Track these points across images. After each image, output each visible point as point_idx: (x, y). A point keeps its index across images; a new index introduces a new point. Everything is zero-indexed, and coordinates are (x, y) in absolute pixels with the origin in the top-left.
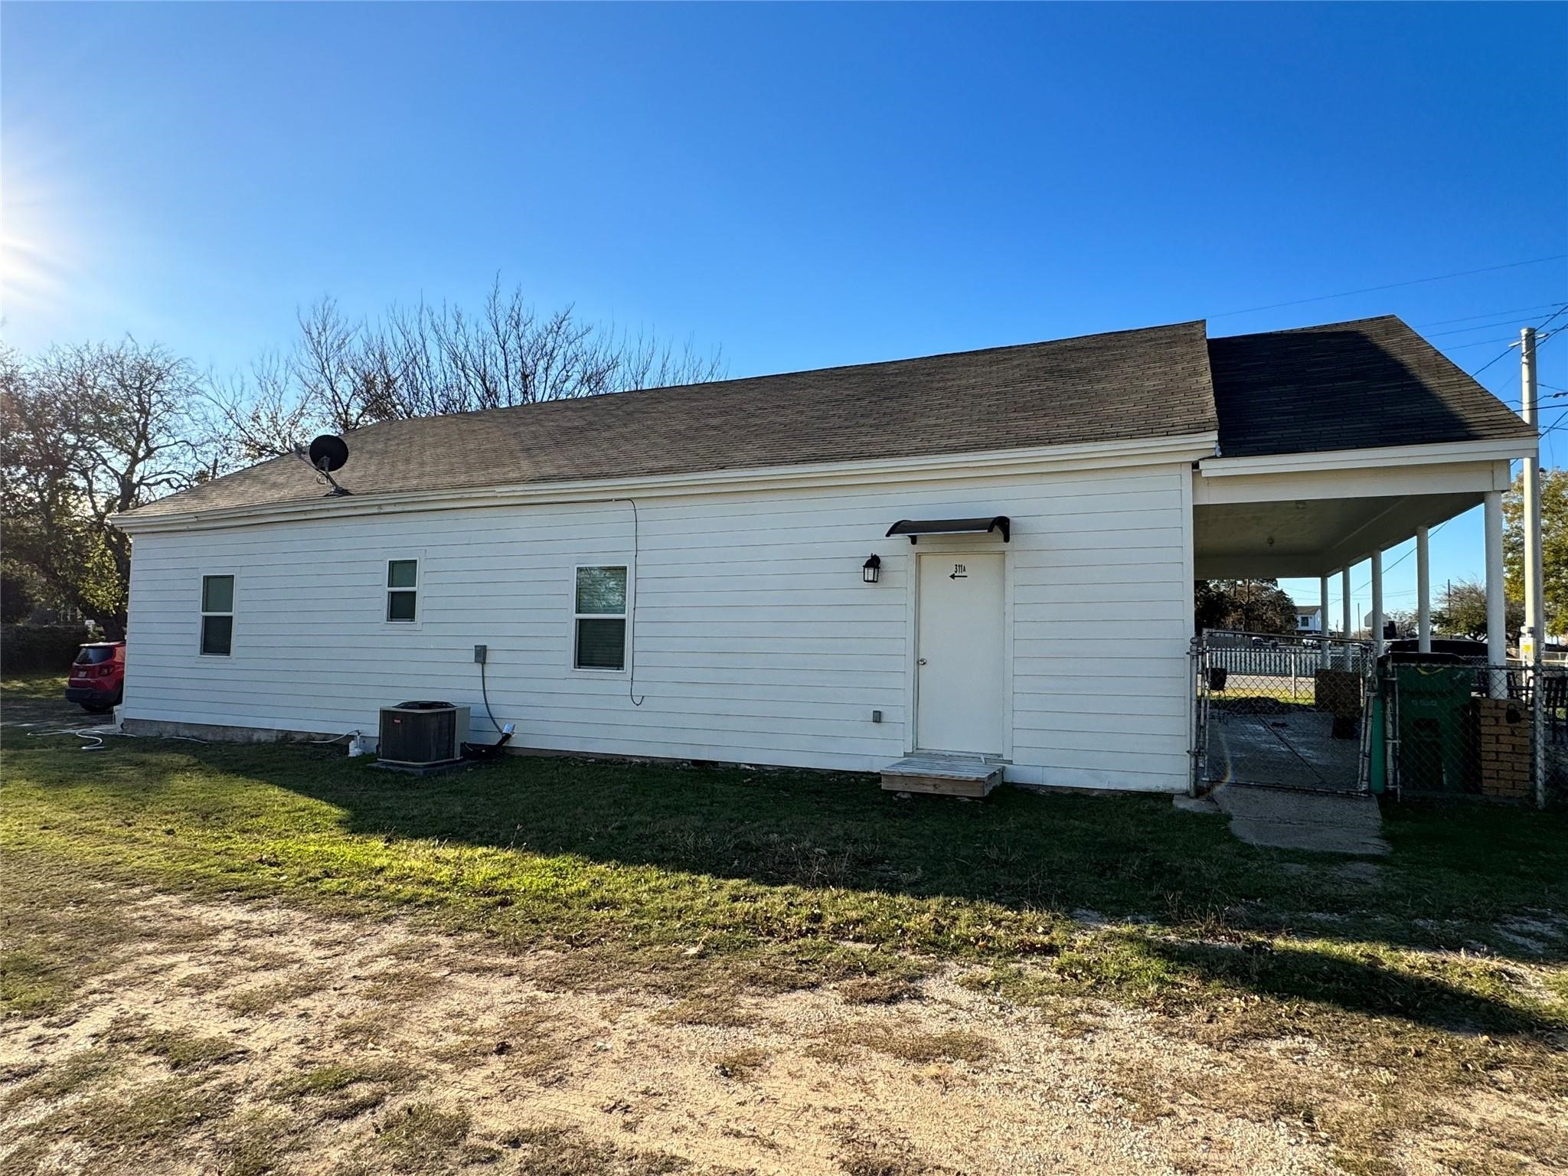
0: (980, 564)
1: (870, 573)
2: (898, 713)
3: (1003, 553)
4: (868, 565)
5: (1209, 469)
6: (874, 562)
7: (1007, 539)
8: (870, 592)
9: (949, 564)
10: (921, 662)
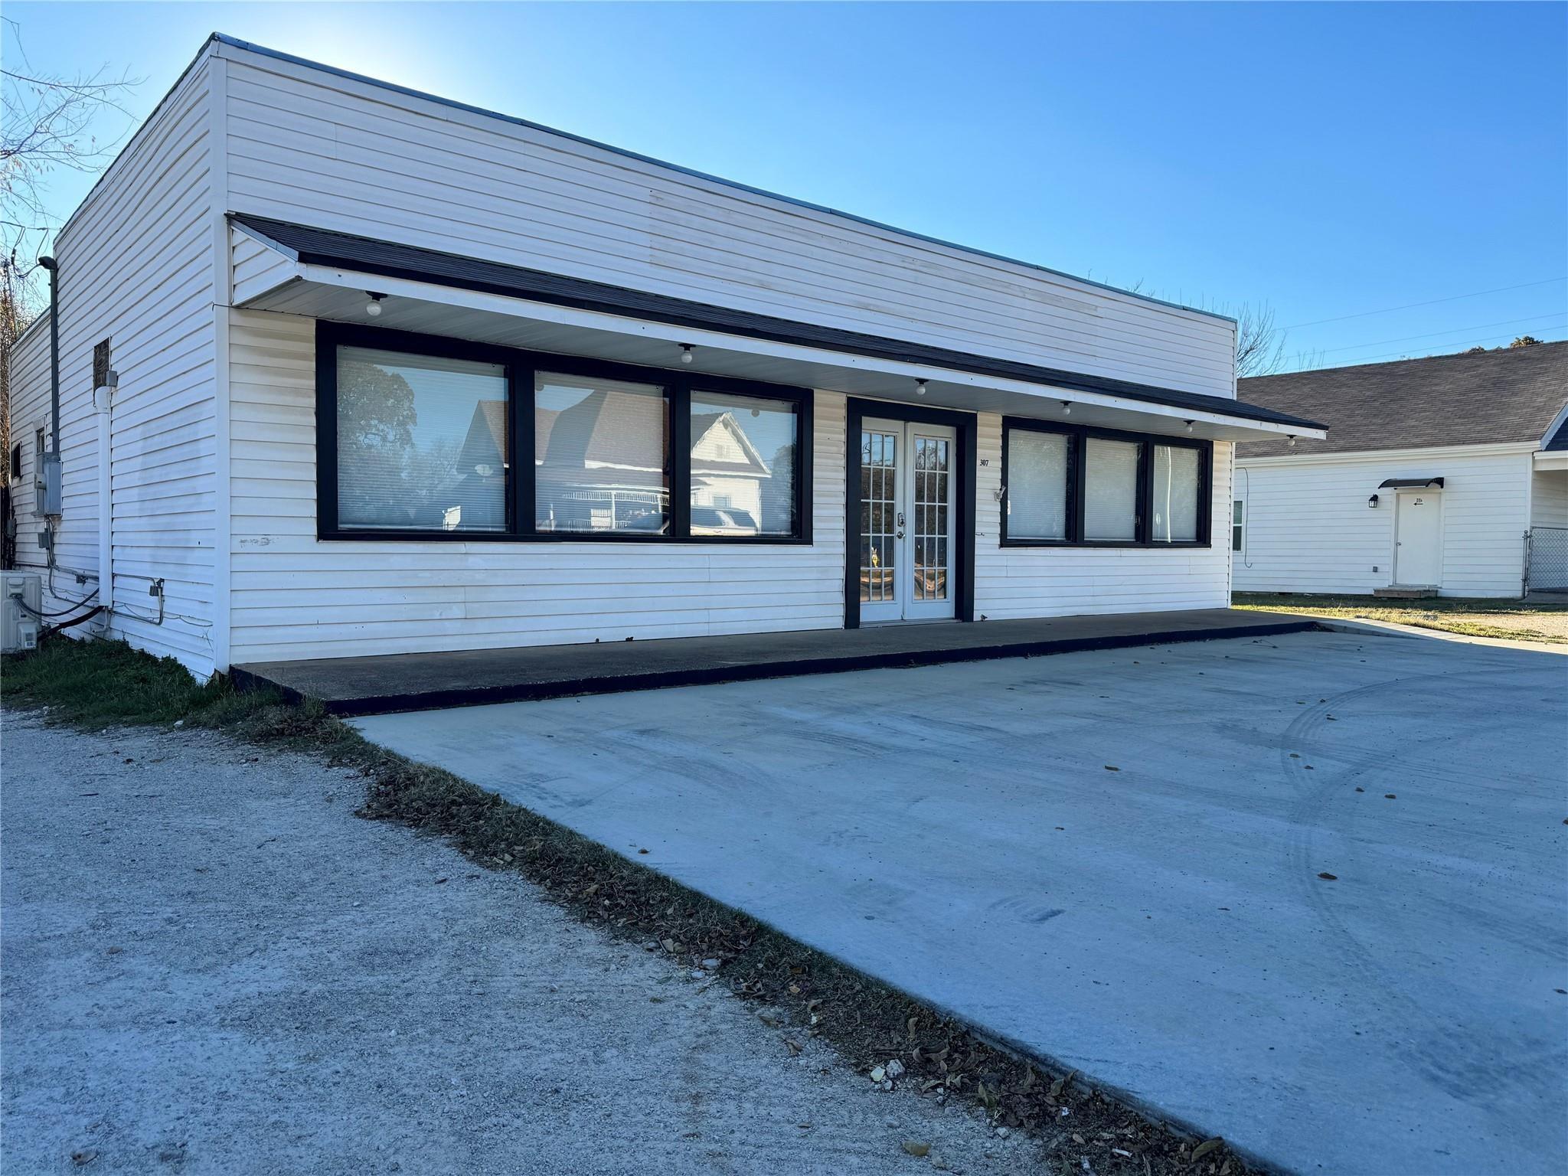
0: (1429, 497)
1: (1372, 504)
2: (1386, 568)
3: (1440, 493)
4: (1371, 499)
5: (1539, 456)
6: (1375, 498)
7: (1442, 487)
8: (1374, 513)
9: (1414, 498)
10: (1398, 544)
